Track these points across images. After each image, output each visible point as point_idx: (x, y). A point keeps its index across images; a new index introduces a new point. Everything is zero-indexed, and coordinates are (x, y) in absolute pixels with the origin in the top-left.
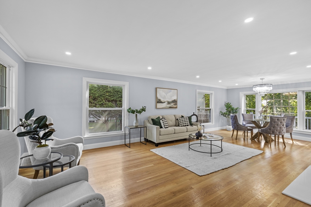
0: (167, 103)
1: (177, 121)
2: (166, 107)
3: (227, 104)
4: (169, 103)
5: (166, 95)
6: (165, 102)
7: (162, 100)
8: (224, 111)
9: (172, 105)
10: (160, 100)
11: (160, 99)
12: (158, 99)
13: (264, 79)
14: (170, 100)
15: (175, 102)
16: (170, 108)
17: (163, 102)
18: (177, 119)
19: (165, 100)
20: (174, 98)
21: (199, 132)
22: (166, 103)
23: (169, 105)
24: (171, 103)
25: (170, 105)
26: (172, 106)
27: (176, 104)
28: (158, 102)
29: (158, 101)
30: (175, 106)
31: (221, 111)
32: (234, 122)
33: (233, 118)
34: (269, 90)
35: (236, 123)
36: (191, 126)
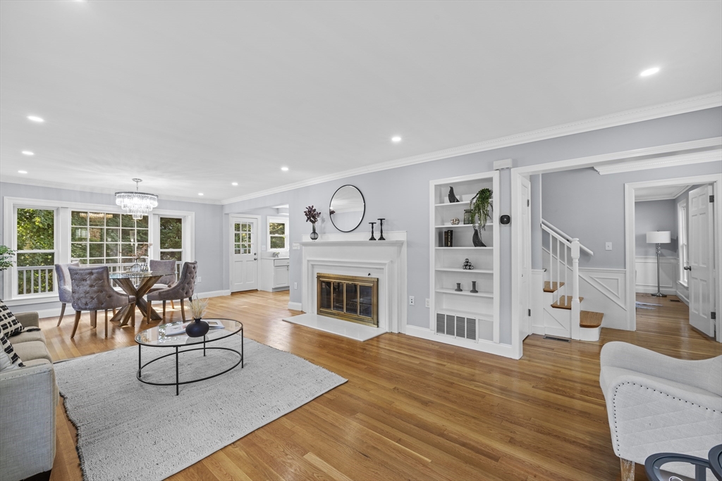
13: (141, 181)
32: (95, 288)
33: (93, 277)
34: (152, 206)
35: (107, 288)
36: (28, 331)
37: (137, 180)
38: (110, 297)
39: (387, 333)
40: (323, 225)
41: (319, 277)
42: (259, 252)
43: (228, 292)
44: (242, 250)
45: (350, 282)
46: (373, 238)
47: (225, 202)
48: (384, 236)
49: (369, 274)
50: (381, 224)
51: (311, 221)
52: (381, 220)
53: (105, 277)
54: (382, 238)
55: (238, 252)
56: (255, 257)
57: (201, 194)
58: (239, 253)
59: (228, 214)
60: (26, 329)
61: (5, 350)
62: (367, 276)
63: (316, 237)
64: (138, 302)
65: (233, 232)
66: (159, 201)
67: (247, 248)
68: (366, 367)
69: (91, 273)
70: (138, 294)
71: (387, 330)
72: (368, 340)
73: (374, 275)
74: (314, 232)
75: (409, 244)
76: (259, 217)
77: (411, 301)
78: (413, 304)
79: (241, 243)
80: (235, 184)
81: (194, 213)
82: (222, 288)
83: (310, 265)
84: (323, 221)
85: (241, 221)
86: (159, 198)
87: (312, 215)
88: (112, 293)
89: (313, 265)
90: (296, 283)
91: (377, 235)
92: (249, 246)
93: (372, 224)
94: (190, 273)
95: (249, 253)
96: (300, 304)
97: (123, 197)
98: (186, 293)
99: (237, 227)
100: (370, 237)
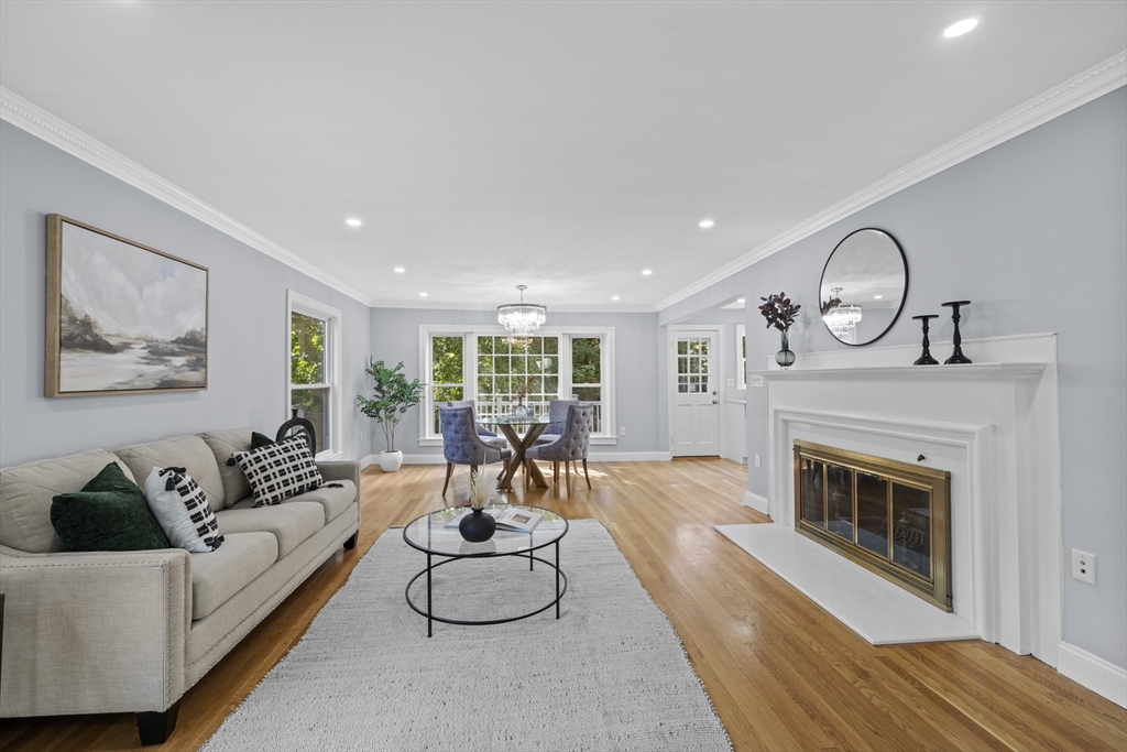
0: (145, 353)
1: (230, 472)
2: (138, 384)
3: (375, 367)
4: (157, 353)
5: (141, 290)
6: (126, 346)
7: (107, 327)
8: (370, 394)
9: (178, 370)
10: (87, 324)
11: (93, 316)
12: (73, 320)
14: (165, 335)
15: (194, 346)
16: (166, 386)
17: (113, 341)
18: (231, 462)
19: (131, 332)
20: (191, 322)
21: (478, 512)
22: (139, 351)
23: (157, 371)
24: (174, 354)
25: (161, 368)
26: (177, 377)
27: (200, 363)
28: (69, 343)
29: (68, 329)
30: (194, 376)
31: (359, 398)
32: (460, 436)
33: (457, 420)
34: (538, 323)
35: (472, 437)
36: (330, 486)
37: (521, 287)
38: (475, 448)
39: (978, 640)
40: (807, 334)
41: (797, 449)
42: (722, 389)
43: (666, 456)
44: (691, 386)
45: (869, 472)
46: (926, 359)
47: (659, 307)
48: (966, 351)
49: (921, 458)
50: (956, 318)
51: (779, 326)
52: (956, 305)
53: (469, 421)
54: (958, 358)
55: (682, 389)
56: (715, 398)
57: (616, 298)
58: (686, 391)
59: (665, 326)
60: (327, 483)
61: (192, 517)
62: (917, 463)
63: (790, 359)
64: (521, 458)
65: (674, 356)
66: (547, 314)
67: (700, 384)
68: (830, 744)
69: (455, 415)
70: (521, 447)
71: (980, 632)
72: (892, 646)
73: (936, 462)
74: (785, 348)
75: (1065, 374)
76: (721, 328)
77: (1077, 568)
78: (1089, 577)
79: (689, 375)
80: (647, 272)
81: (614, 328)
82: (658, 449)
83: (780, 424)
84: (807, 323)
85: (688, 337)
86: (548, 310)
87: (779, 312)
88: (477, 443)
89: (786, 422)
90: (757, 457)
91: (942, 350)
92: (705, 379)
93: (925, 319)
94: (577, 422)
95: (704, 390)
96: (765, 500)
97: (510, 311)
98: (573, 453)
99: (682, 347)
100: (919, 354)
